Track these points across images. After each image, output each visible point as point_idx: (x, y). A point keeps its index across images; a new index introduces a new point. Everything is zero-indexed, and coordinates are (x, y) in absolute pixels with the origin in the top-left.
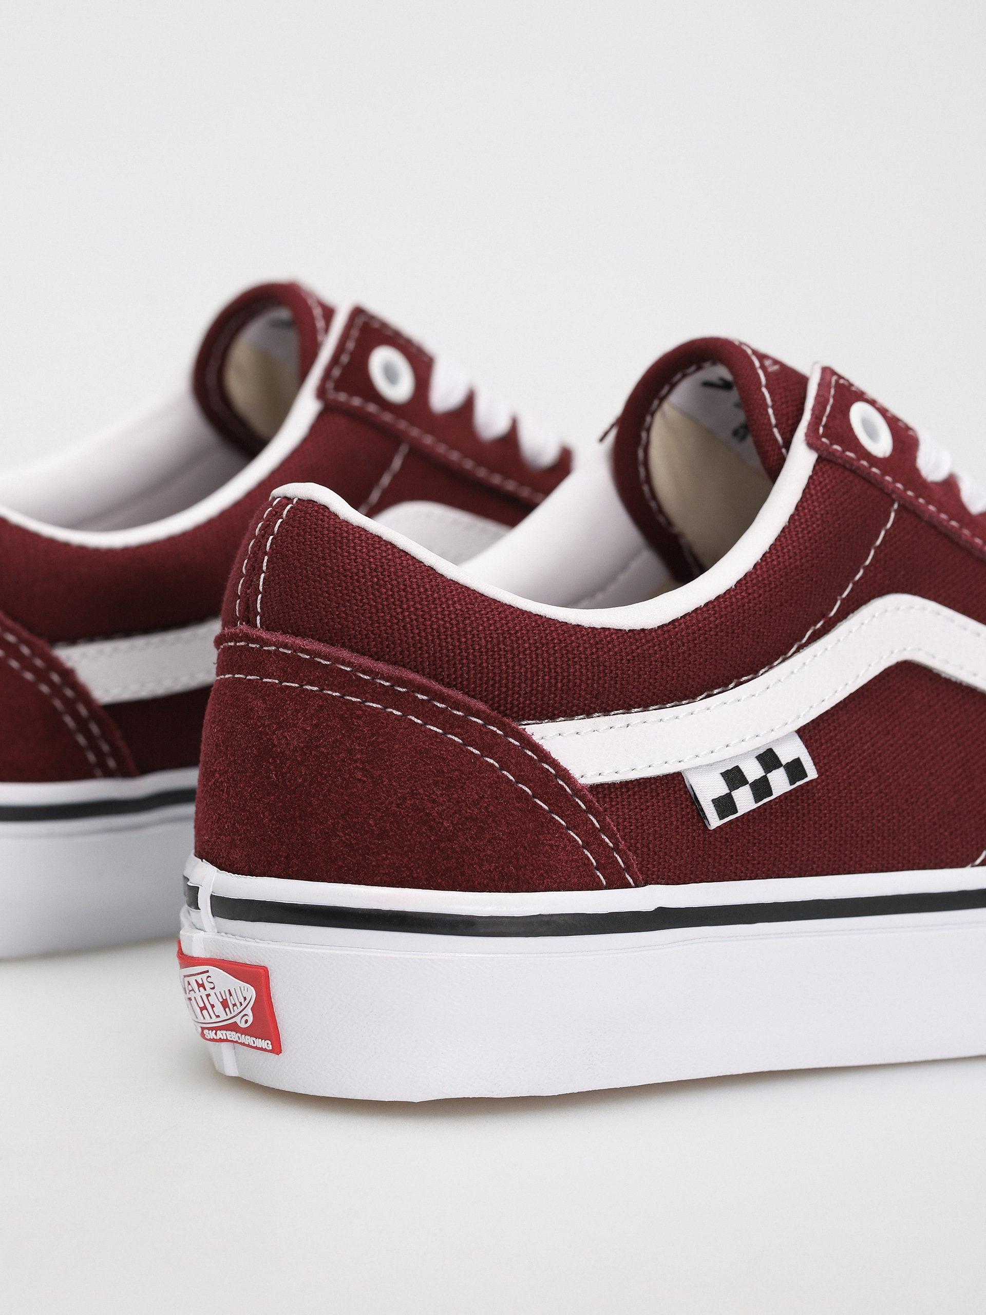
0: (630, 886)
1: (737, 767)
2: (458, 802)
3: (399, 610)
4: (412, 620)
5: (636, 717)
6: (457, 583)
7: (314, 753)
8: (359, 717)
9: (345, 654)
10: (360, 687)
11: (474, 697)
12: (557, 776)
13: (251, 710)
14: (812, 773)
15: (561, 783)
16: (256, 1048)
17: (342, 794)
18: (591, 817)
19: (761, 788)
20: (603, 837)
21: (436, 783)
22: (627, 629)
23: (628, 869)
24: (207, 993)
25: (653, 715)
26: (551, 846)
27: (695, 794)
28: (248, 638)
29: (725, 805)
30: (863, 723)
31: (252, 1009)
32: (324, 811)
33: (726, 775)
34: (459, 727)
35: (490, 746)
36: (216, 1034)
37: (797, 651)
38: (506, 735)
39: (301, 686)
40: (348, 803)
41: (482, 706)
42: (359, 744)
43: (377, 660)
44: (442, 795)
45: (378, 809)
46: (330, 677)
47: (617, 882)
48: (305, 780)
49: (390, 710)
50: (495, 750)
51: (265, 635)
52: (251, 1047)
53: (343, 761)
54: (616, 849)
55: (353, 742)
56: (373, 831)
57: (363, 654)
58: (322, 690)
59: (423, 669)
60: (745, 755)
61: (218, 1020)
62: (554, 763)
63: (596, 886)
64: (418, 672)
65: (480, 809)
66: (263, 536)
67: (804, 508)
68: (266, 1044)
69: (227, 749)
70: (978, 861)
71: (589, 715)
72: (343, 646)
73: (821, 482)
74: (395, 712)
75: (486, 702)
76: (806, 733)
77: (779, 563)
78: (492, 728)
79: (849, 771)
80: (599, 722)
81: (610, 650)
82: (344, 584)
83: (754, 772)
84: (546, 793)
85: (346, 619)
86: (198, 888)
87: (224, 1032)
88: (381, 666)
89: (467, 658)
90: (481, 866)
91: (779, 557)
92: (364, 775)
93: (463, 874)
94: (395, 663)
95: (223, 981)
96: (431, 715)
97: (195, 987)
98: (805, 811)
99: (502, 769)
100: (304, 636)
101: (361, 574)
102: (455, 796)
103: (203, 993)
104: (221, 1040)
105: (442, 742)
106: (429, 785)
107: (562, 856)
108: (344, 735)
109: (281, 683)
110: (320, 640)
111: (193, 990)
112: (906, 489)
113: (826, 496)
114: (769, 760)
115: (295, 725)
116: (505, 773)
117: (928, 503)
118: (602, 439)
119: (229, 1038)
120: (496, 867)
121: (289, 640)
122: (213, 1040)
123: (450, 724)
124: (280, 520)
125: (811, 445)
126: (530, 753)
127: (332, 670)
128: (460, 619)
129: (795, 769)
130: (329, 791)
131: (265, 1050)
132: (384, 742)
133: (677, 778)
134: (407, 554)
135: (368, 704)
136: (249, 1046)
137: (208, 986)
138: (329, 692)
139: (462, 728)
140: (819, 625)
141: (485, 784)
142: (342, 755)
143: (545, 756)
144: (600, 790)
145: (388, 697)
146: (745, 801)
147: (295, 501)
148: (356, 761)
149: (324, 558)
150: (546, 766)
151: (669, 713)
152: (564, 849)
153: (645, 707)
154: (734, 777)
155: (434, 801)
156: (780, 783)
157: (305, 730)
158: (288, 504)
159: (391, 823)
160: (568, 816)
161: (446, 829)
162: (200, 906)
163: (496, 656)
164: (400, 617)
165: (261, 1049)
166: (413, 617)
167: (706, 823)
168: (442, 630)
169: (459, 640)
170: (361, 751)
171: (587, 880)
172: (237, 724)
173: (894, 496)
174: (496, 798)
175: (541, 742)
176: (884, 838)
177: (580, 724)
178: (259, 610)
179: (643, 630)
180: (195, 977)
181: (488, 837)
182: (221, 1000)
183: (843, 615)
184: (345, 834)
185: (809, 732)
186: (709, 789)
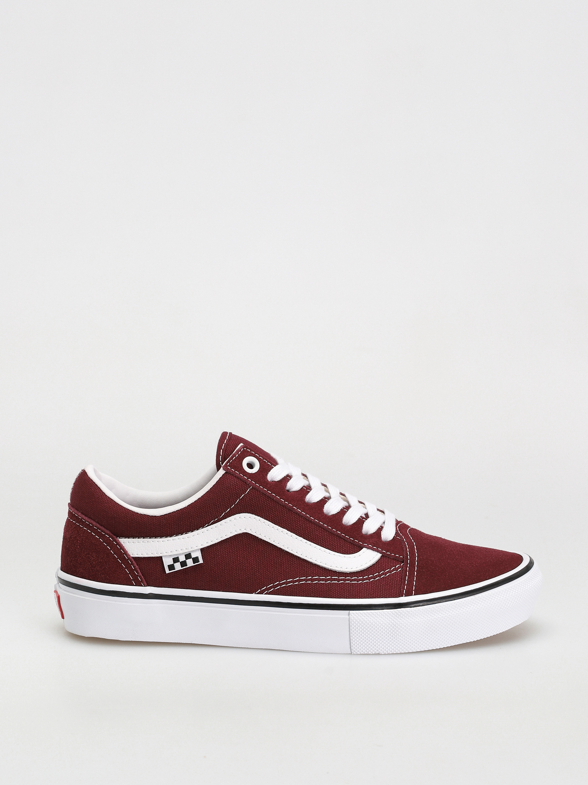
0: (143, 586)
1: (177, 557)
2: (98, 557)
5: (151, 540)
8: (81, 531)
10: (84, 524)
11: (107, 529)
12: (123, 553)
14: (201, 561)
15: (126, 555)
18: (132, 566)
19: (183, 564)
20: (135, 572)
21: (94, 552)
22: (151, 515)
23: (142, 581)
26: (121, 573)
27: (163, 563)
29: (171, 567)
30: (225, 549)
33: (173, 559)
37: (207, 526)
38: (113, 541)
39: (72, 521)
47: (138, 584)
50: (110, 544)
54: (139, 575)
60: (180, 554)
63: (132, 585)
64: (95, 521)
65: (103, 560)
67: (215, 487)
73: (224, 479)
74: (89, 531)
75: (110, 531)
78: (110, 538)
79: (217, 562)
81: (145, 520)
83: (183, 559)
90: (101, 575)
96: (97, 533)
98: (199, 572)
102: (98, 555)
105: (98, 540)
107: (123, 576)
112: (256, 483)
114: (188, 556)
116: (111, 551)
121: (72, 508)
123: (100, 536)
125: (224, 469)
126: (118, 546)
129: (196, 560)
135: (84, 528)
139: (103, 537)
141: (106, 553)
143: (123, 548)
144: (137, 559)
145: (88, 527)
146: (178, 567)
150: (122, 550)
151: (161, 540)
153: (166, 536)
154: (176, 560)
155: (92, 556)
156: (190, 563)
160: (125, 565)
161: (94, 564)
167: (165, 571)
171: (130, 583)
173: (251, 485)
174: (108, 557)
175: (123, 544)
179: (155, 516)
181: (103, 568)
183: (225, 518)
185: (203, 551)
186: (167, 562)
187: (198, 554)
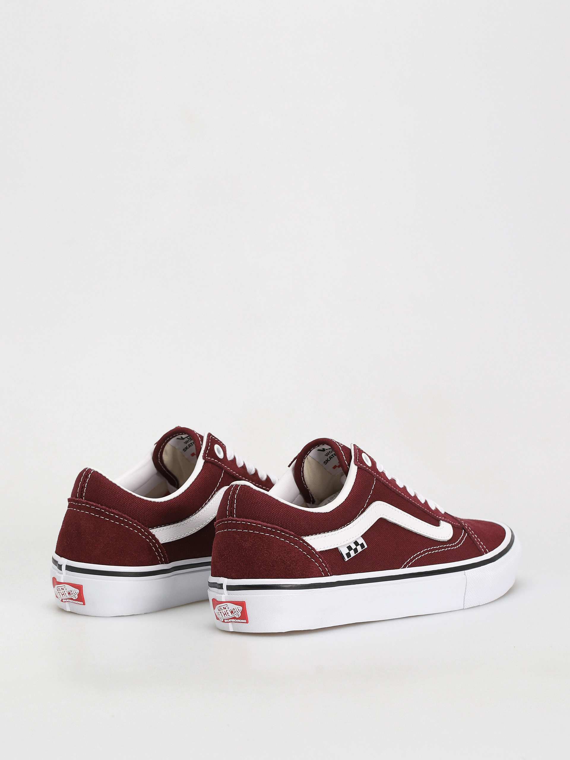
0: (329, 576)
1: (350, 545)
2: (290, 557)
3: (272, 511)
4: (275, 513)
5: (326, 534)
6: (284, 503)
7: (254, 547)
8: (264, 538)
9: (259, 522)
10: (265, 531)
11: (291, 531)
12: (312, 549)
13: (235, 538)
14: (366, 546)
15: (313, 551)
16: (241, 622)
17: (262, 557)
18: (320, 559)
19: (356, 550)
20: (323, 564)
21: (284, 553)
22: (323, 512)
23: (329, 572)
24: (226, 610)
25: (330, 533)
26: (312, 566)
27: (341, 553)
28: (232, 520)
29: (348, 555)
30: (374, 534)
31: (241, 612)
32: (258, 561)
33: (347, 547)
34: (288, 539)
35: (296, 543)
36: (228, 621)
37: (359, 516)
38: (299, 540)
39: (248, 531)
40: (264, 559)
41: (293, 533)
42: (265, 544)
43: (267, 523)
44: (286, 555)
45: (271, 560)
46: (256, 528)
47: (326, 575)
48: (252, 554)
49: (271, 535)
50: (297, 544)
51: (237, 519)
52: (240, 622)
53: (262, 549)
54: (326, 567)
55: (264, 544)
56: (271, 566)
57: (264, 522)
58: (254, 532)
59: (279, 525)
60: (351, 543)
61: (229, 616)
62: (311, 546)
63: (323, 576)
64: (277, 526)
65: (295, 558)
66: (233, 495)
67: (357, 481)
68: (245, 621)
69: (228, 548)
70: (402, 567)
71: (316, 534)
72: (259, 520)
73: (360, 474)
74: (273, 536)
75: (294, 532)
76: (363, 536)
77: (354, 494)
78: (296, 538)
79: (373, 546)
80: (318, 536)
81: (320, 518)
82: (258, 505)
83: (354, 546)
84: (310, 554)
85: (259, 514)
86: (223, 584)
87: (231, 620)
88: (269, 525)
89: (289, 522)
91: (353, 493)
92: (267, 552)
93: (293, 574)
94: (272, 524)
95: (231, 606)
96: (281, 536)
97: (223, 609)
98: (365, 556)
99: (299, 548)
100: (248, 518)
101: (262, 502)
102: (289, 556)
103: (225, 610)
104: (229, 622)
105: (285, 542)
106: (283, 553)
107: (315, 569)
108: (261, 542)
109: (243, 531)
110: (253, 519)
111: (222, 610)
112: (377, 475)
113: (361, 477)
114: (356, 543)
115: (248, 541)
116: (300, 549)
117: (382, 478)
118: (289, 466)
119: (232, 621)
120: (300, 573)
121: (245, 520)
122: (227, 622)
123: (286, 538)
124: (238, 491)
125: (355, 465)
126: (305, 544)
127: (256, 527)
128: (287, 512)
129: (362, 546)
130: (259, 556)
131: (244, 623)
132: (271, 543)
133: (337, 549)
134: (271, 497)
135: (266, 534)
136: (239, 622)
137: (226, 608)
138: (256, 532)
139: (289, 539)
140: (362, 510)
141: (296, 552)
142: (261, 547)
143: (308, 545)
144: (322, 552)
145: (270, 532)
146: (353, 554)
147: (240, 485)
148: (265, 549)
149: (252, 499)
150: (309, 547)
151: (333, 533)
152: (315, 567)
153: (328, 531)
154: (350, 548)
155: (285, 557)
156: (359, 549)
157: (251, 542)
158: (238, 487)
159: (275, 563)
160: (315, 559)
161: (288, 564)
162: (223, 588)
163: (296, 521)
164: (273, 512)
165: (243, 622)
166: (276, 512)
167: (344, 559)
168: (283, 515)
169: (287, 517)
170: (266, 546)
171: (320, 574)
172: (231, 542)
173: (375, 476)
174: (299, 555)
176: (382, 562)
177: (314, 536)
178: (235, 513)
179: (327, 513)
180: (223, 606)
181: (298, 565)
182: (231, 611)
183: (367, 507)
184: (264, 567)
185: (364, 536)
186: (344, 551)
187: (361, 541)
